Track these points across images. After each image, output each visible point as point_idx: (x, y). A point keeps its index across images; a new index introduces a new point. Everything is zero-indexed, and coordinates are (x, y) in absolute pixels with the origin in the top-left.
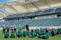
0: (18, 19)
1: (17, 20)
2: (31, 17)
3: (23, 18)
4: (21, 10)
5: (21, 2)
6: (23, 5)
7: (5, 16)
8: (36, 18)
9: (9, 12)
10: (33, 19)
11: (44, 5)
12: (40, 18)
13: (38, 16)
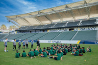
0: (31, 32)
1: (29, 33)
2: (44, 30)
3: (35, 30)
4: (34, 22)
5: (33, 14)
6: (36, 17)
7: (17, 28)
8: (49, 31)
9: (21, 24)
10: (45, 32)
12: (52, 31)
13: (50, 29)
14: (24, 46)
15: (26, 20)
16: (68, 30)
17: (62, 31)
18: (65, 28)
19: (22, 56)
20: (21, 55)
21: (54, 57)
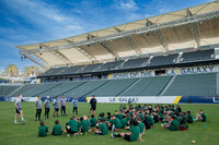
0: (71, 79)
1: (68, 81)
2: (99, 75)
3: (81, 76)
4: (78, 58)
5: (76, 40)
6: (82, 48)
7: (43, 71)
8: (110, 77)
9: (51, 62)
10: (103, 79)
11: (127, 49)
12: (119, 77)
13: (114, 72)
14: (57, 110)
15: (61, 54)
16: (153, 74)
17: (139, 75)
18: (146, 68)
19: (53, 134)
20: (50, 131)
21: (123, 134)
